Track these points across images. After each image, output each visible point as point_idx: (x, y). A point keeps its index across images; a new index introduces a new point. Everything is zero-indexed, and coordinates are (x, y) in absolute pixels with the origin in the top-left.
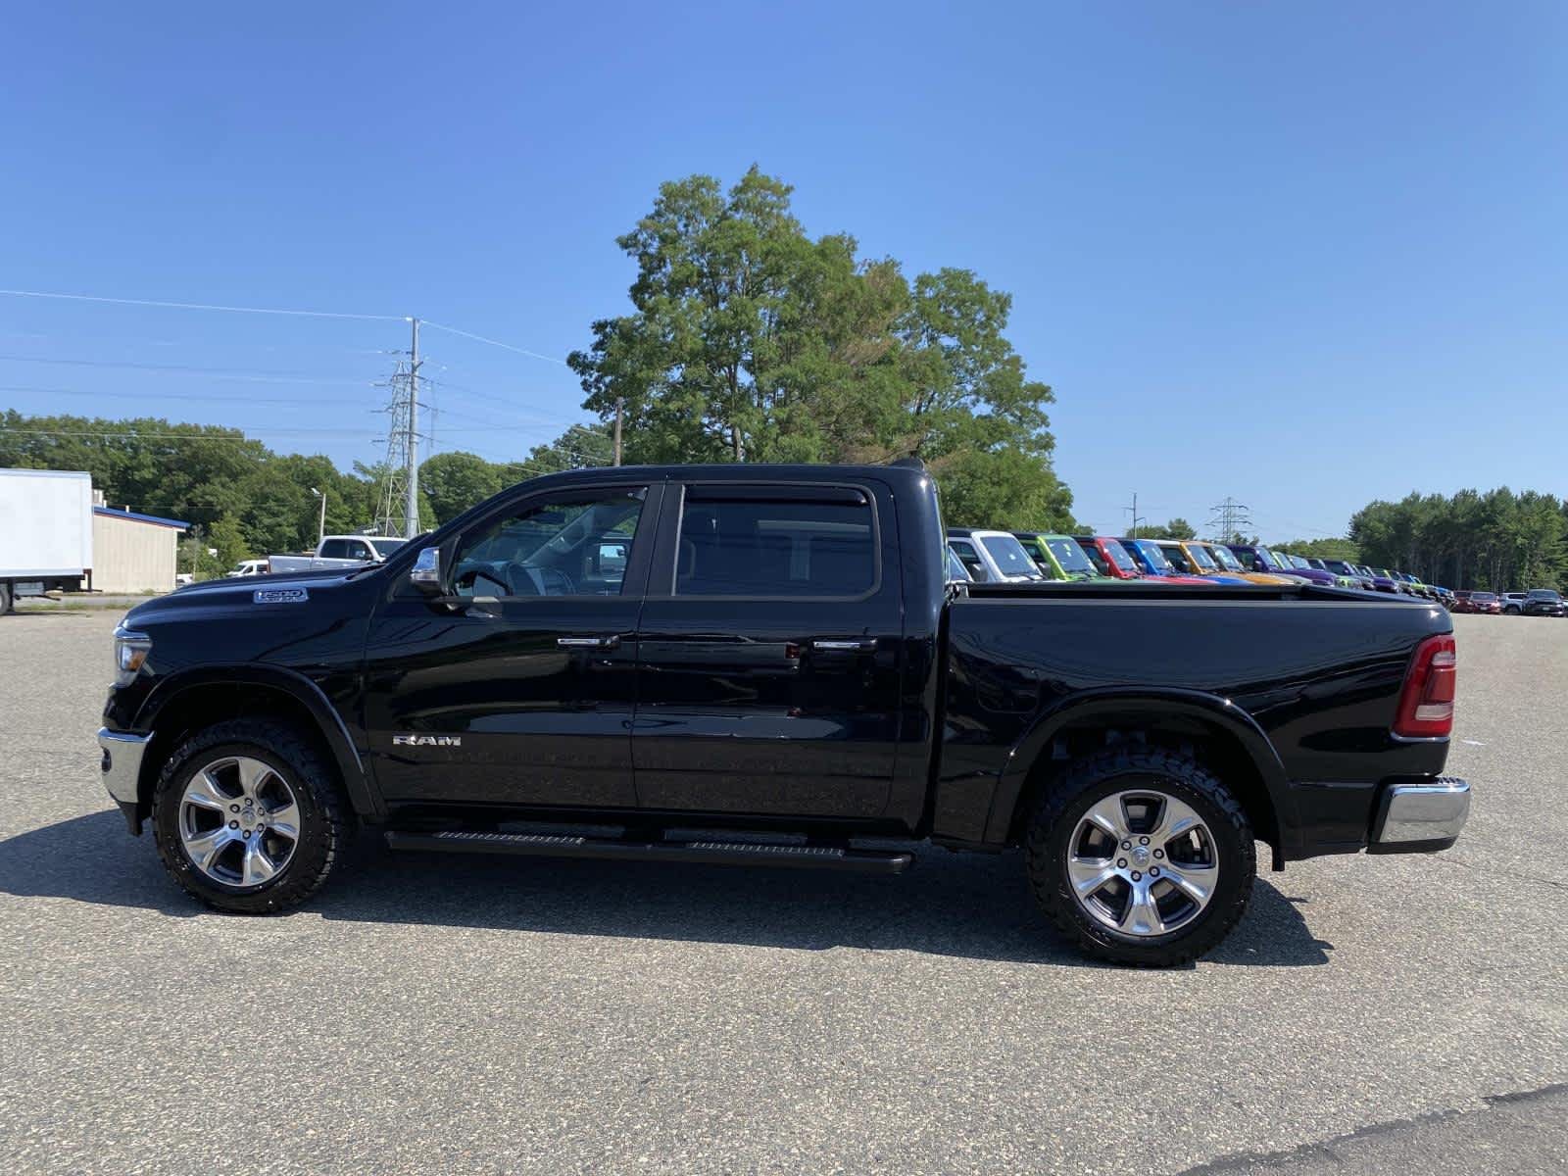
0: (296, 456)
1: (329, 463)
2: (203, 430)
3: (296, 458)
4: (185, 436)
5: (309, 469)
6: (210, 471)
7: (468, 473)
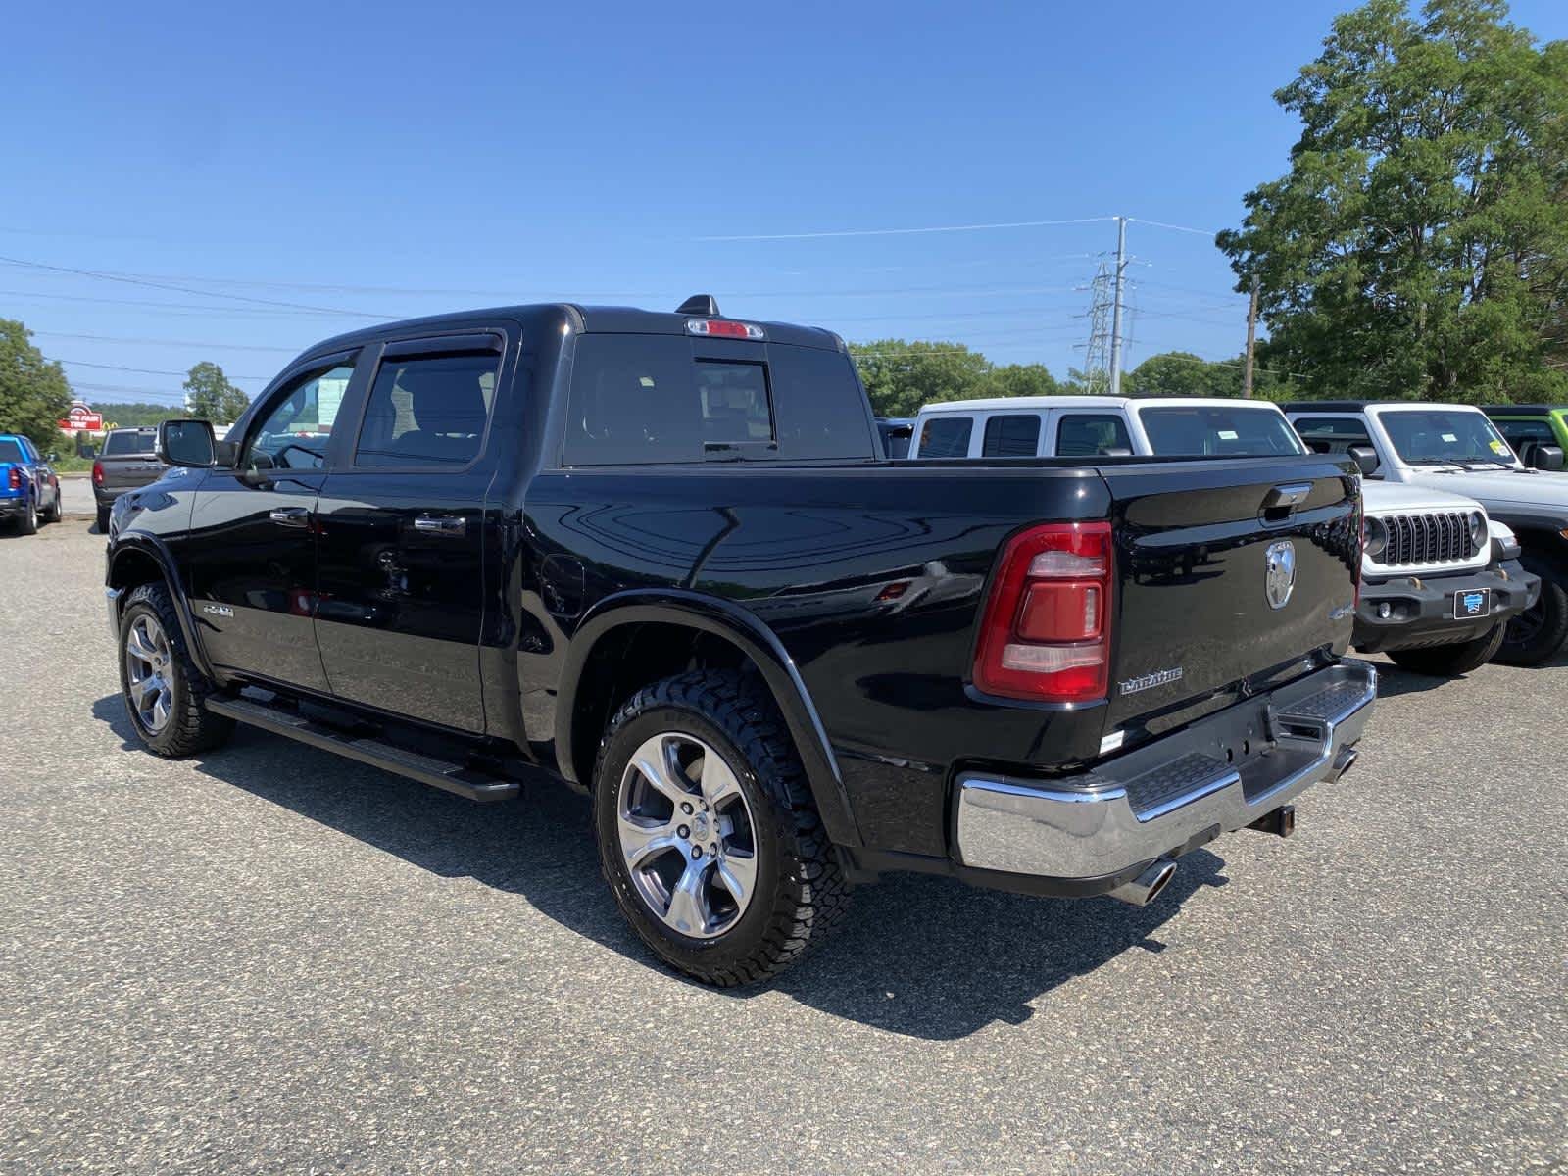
0: (1014, 366)
1: (1045, 371)
2: (933, 347)
3: (1014, 367)
4: (917, 355)
5: (1027, 378)
6: (937, 385)
7: (1184, 373)
